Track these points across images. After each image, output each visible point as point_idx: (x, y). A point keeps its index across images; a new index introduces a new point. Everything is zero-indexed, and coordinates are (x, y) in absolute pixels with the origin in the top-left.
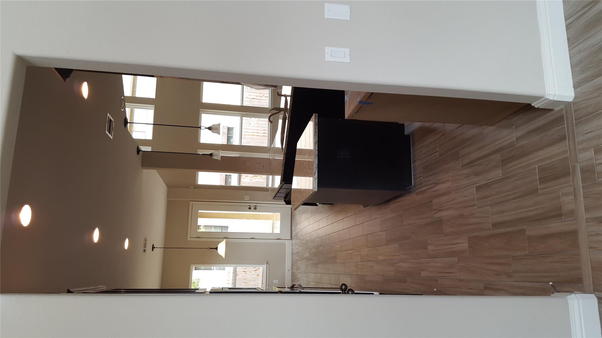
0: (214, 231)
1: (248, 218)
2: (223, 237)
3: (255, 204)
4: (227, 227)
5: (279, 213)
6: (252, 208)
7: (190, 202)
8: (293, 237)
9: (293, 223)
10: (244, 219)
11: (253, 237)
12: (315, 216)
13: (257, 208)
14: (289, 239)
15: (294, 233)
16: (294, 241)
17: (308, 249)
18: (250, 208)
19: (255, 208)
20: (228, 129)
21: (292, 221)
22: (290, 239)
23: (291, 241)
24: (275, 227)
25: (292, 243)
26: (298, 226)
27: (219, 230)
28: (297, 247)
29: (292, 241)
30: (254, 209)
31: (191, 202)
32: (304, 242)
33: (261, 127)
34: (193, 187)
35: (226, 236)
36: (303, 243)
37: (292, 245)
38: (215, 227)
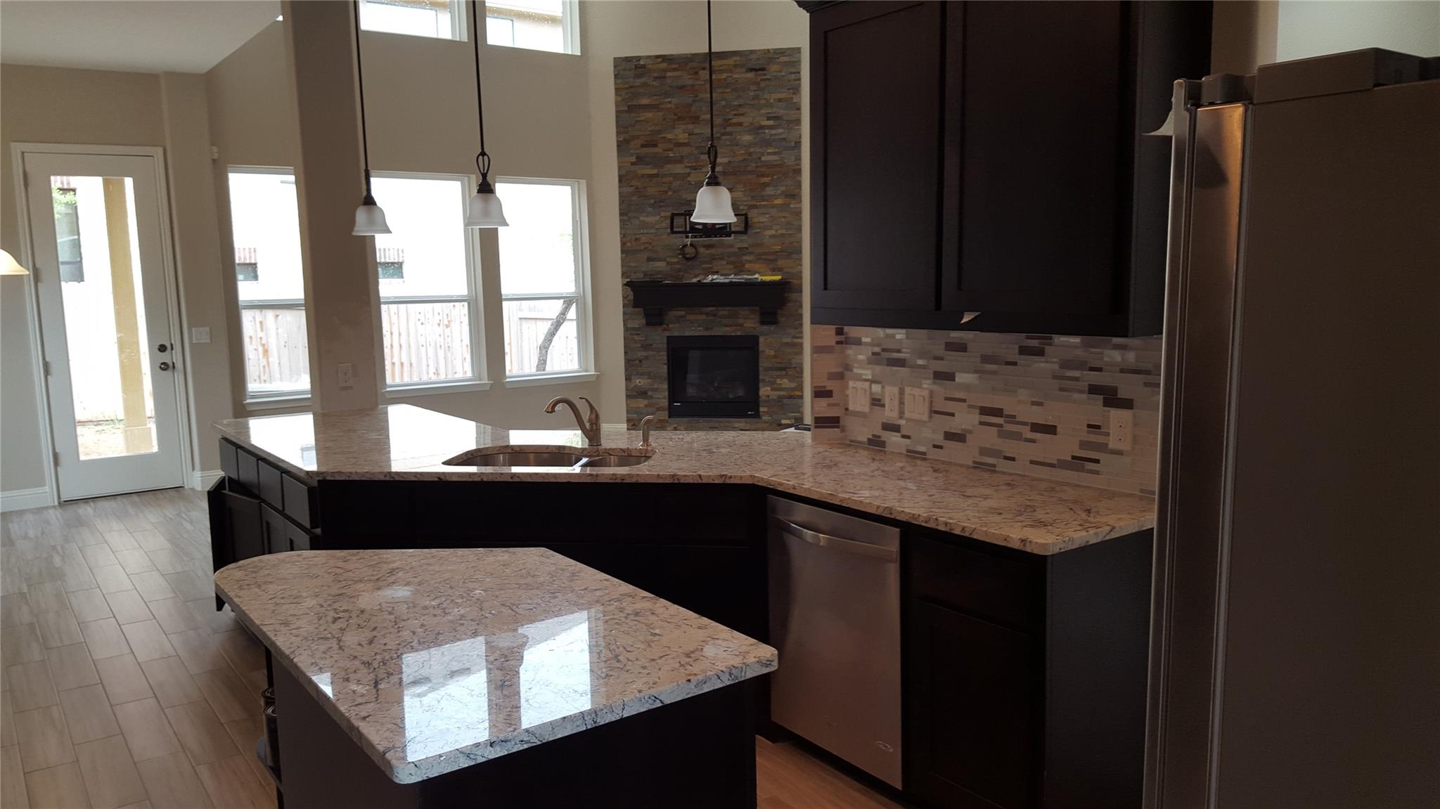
0: (58, 241)
1: (126, 345)
2: (38, 266)
3: (179, 365)
4: (79, 276)
5: (155, 449)
6: (165, 357)
7: (162, 148)
8: (71, 509)
9: (124, 500)
10: (118, 331)
11: (54, 368)
12: (173, 595)
13: (168, 373)
14: (62, 497)
15: (87, 510)
16: (54, 516)
17: (29, 586)
18: (162, 348)
19: (165, 367)
20: (397, 263)
21: (135, 498)
22: (64, 498)
23: (56, 503)
24: (100, 428)
25: (47, 508)
26: (116, 525)
27: (64, 254)
28: (31, 533)
29: (54, 507)
30: (162, 364)
31: (160, 151)
32: (57, 561)
33: (418, 353)
34: (216, 156)
35: (44, 275)
36: (52, 557)
37: (39, 510)
38: (77, 245)
